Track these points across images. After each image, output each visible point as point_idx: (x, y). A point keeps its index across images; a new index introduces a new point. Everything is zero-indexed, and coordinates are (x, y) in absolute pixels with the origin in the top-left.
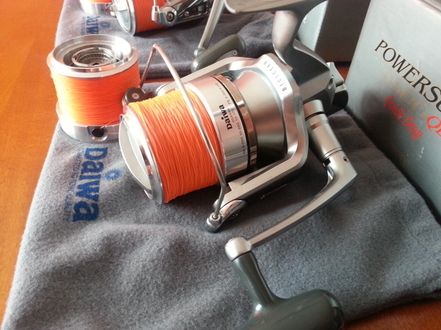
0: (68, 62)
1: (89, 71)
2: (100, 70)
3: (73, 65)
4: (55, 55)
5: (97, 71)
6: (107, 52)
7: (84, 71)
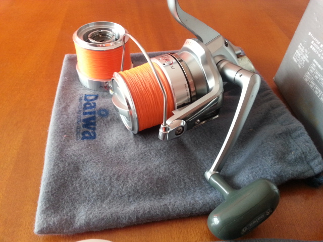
0: (86, 39)
1: (99, 46)
2: (104, 46)
3: (88, 41)
4: (78, 34)
5: (102, 46)
6: (110, 34)
7: (96, 46)
